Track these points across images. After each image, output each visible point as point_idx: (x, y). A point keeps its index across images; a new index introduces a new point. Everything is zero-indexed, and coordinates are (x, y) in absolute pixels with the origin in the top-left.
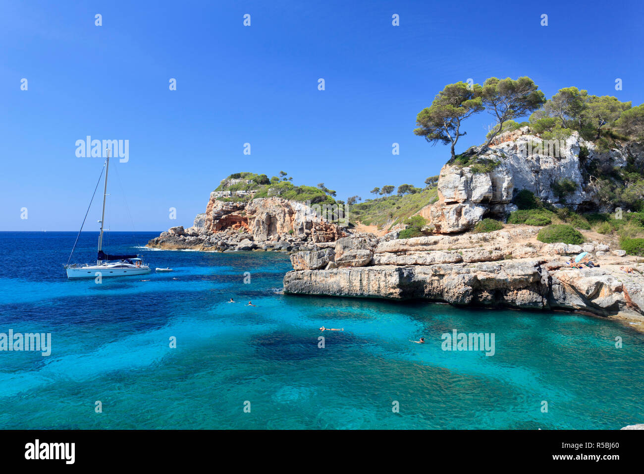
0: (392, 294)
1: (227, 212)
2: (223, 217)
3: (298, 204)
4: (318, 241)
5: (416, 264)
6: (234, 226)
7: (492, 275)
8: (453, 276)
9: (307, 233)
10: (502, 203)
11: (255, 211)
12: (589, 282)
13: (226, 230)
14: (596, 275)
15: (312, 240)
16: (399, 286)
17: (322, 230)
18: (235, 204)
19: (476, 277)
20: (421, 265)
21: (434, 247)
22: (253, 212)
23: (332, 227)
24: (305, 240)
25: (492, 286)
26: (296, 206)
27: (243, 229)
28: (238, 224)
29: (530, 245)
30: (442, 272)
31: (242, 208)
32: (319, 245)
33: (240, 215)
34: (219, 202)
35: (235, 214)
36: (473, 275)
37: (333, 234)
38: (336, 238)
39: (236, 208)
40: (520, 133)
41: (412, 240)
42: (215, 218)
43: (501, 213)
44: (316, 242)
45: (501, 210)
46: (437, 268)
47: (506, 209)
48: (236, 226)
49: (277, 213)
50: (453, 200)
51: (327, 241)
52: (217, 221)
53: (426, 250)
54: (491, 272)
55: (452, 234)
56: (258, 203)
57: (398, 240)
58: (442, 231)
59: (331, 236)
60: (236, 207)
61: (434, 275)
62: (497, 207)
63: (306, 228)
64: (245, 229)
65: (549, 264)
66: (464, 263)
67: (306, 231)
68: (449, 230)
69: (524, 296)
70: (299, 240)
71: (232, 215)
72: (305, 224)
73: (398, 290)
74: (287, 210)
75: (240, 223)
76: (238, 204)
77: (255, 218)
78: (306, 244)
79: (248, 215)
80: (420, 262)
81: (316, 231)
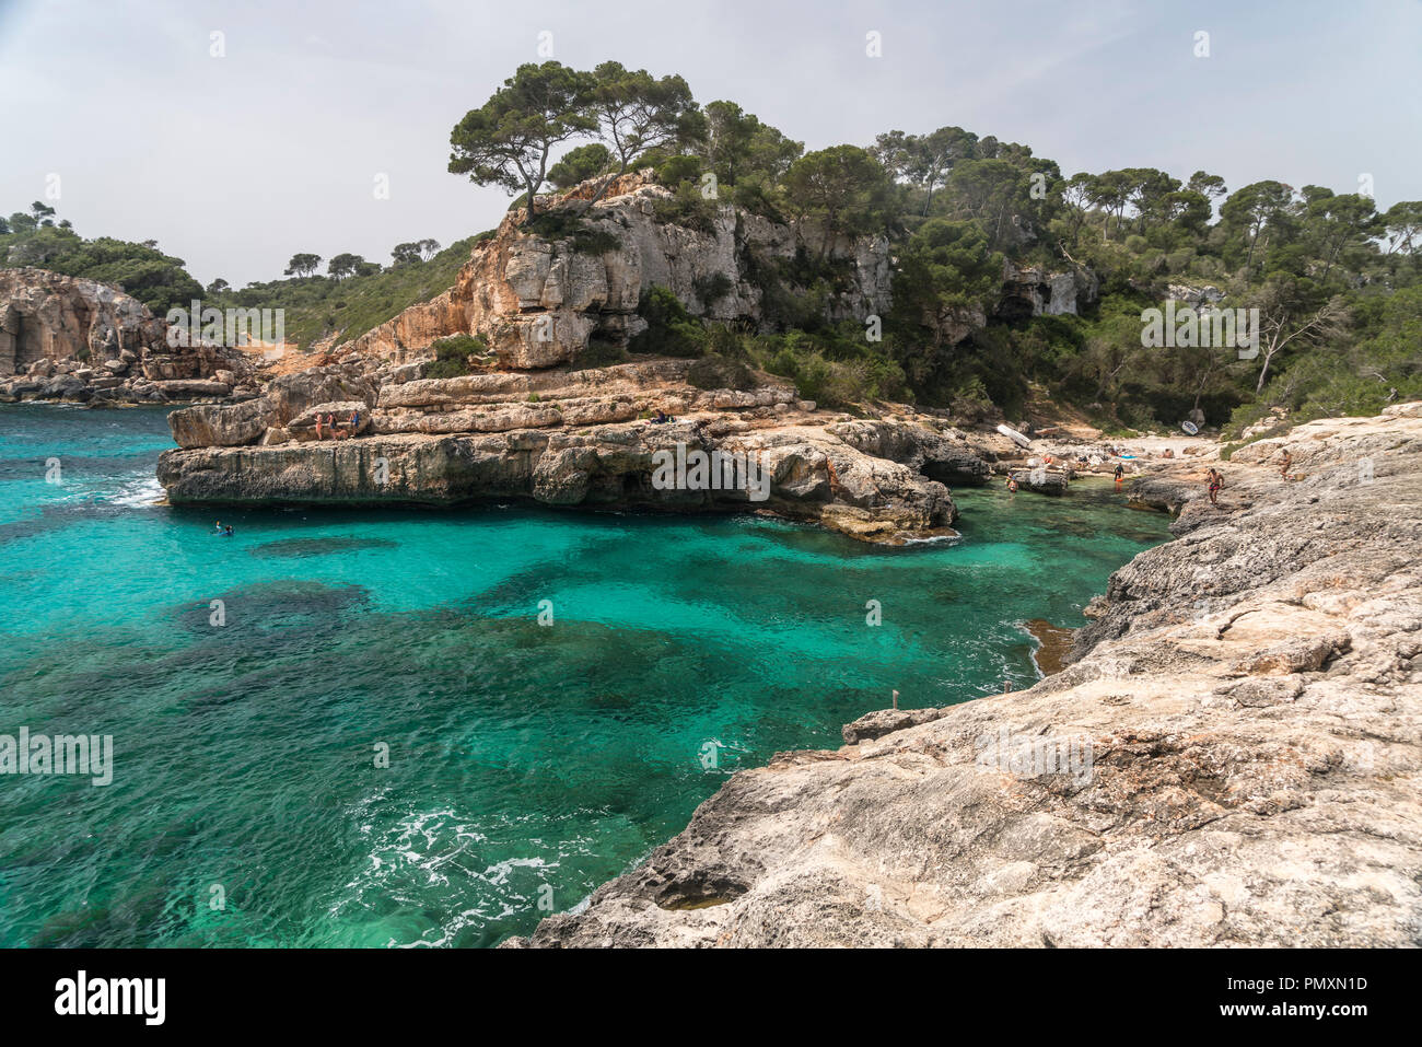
0: (431, 491)
3: (100, 289)
4: (161, 377)
5: (473, 430)
7: (622, 449)
8: (549, 452)
9: (126, 358)
10: (620, 313)
12: (780, 456)
14: (787, 443)
15: (142, 374)
16: (449, 474)
17: (165, 350)
19: (594, 452)
20: (481, 432)
21: (500, 396)
24: (123, 373)
25: (621, 467)
26: (93, 291)
30: (529, 445)
32: (164, 385)
36: (589, 448)
37: (198, 359)
38: (204, 370)
40: (639, 179)
41: (454, 382)
43: (618, 331)
44: (153, 379)
45: (618, 325)
46: (517, 438)
47: (627, 325)
49: (41, 307)
50: (536, 304)
51: (182, 378)
53: (486, 402)
54: (621, 443)
55: (534, 370)
57: (425, 381)
58: (514, 365)
59: (193, 364)
61: (511, 452)
62: (612, 321)
63: (125, 347)
65: (712, 427)
66: (567, 427)
67: (124, 352)
68: (529, 364)
70: (107, 373)
72: (120, 337)
73: (444, 485)
74: (68, 301)
78: (127, 385)
80: (480, 423)
81: (154, 352)
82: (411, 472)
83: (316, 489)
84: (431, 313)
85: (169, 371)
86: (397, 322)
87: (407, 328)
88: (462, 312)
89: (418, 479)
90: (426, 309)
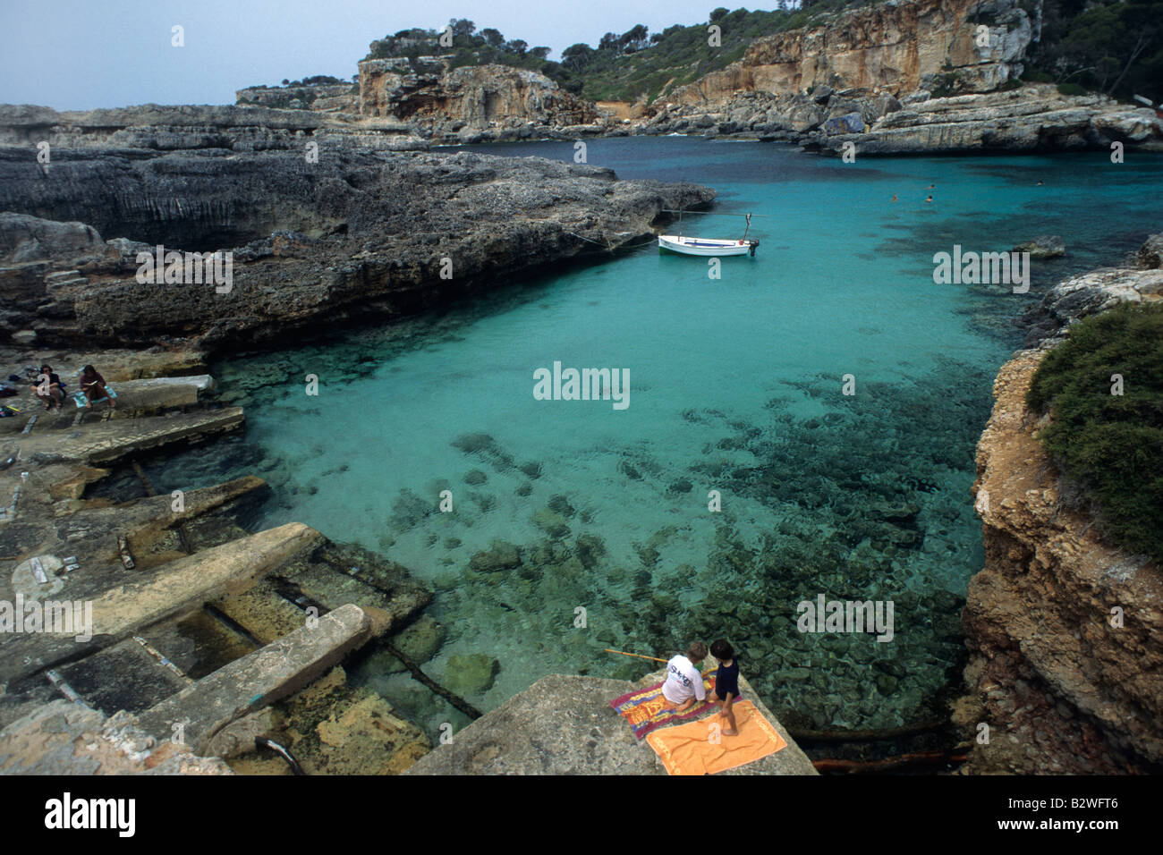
1: (407, 90)
2: (405, 98)
3: (531, 74)
4: (566, 124)
6: (420, 110)
7: (1055, 124)
9: (548, 114)
10: (1016, 63)
11: (460, 86)
13: (413, 117)
15: (556, 123)
16: (980, 138)
17: (566, 108)
18: (421, 77)
21: (973, 105)
22: (456, 88)
23: (580, 104)
24: (546, 123)
26: (528, 76)
27: (443, 114)
28: (426, 107)
29: (1059, 99)
31: (434, 82)
32: (569, 128)
33: (433, 94)
34: (392, 75)
35: (423, 92)
37: (583, 113)
38: (585, 119)
39: (423, 84)
41: (948, 100)
42: (392, 100)
43: (1016, 72)
44: (563, 125)
45: (1016, 69)
46: (998, 122)
48: (425, 111)
49: (501, 86)
51: (577, 124)
52: (397, 104)
55: (988, 92)
56: (464, 74)
57: (934, 100)
58: (978, 90)
59: (580, 116)
60: (423, 81)
61: (998, 128)
63: (546, 107)
64: (446, 114)
67: (546, 111)
69: (1074, 138)
70: (540, 124)
71: (418, 95)
72: (543, 102)
73: (978, 142)
74: (513, 83)
75: (431, 105)
76: (428, 76)
77: (462, 96)
78: (550, 129)
79: (446, 92)
81: (561, 110)
82: (966, 137)
83: (920, 147)
84: (727, 75)
85: (570, 121)
86: (700, 82)
87: (708, 86)
88: (751, 74)
89: (969, 139)
90: (723, 73)
